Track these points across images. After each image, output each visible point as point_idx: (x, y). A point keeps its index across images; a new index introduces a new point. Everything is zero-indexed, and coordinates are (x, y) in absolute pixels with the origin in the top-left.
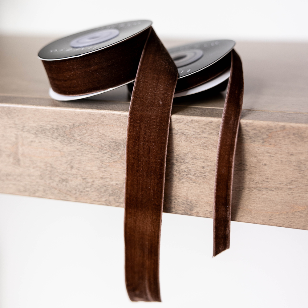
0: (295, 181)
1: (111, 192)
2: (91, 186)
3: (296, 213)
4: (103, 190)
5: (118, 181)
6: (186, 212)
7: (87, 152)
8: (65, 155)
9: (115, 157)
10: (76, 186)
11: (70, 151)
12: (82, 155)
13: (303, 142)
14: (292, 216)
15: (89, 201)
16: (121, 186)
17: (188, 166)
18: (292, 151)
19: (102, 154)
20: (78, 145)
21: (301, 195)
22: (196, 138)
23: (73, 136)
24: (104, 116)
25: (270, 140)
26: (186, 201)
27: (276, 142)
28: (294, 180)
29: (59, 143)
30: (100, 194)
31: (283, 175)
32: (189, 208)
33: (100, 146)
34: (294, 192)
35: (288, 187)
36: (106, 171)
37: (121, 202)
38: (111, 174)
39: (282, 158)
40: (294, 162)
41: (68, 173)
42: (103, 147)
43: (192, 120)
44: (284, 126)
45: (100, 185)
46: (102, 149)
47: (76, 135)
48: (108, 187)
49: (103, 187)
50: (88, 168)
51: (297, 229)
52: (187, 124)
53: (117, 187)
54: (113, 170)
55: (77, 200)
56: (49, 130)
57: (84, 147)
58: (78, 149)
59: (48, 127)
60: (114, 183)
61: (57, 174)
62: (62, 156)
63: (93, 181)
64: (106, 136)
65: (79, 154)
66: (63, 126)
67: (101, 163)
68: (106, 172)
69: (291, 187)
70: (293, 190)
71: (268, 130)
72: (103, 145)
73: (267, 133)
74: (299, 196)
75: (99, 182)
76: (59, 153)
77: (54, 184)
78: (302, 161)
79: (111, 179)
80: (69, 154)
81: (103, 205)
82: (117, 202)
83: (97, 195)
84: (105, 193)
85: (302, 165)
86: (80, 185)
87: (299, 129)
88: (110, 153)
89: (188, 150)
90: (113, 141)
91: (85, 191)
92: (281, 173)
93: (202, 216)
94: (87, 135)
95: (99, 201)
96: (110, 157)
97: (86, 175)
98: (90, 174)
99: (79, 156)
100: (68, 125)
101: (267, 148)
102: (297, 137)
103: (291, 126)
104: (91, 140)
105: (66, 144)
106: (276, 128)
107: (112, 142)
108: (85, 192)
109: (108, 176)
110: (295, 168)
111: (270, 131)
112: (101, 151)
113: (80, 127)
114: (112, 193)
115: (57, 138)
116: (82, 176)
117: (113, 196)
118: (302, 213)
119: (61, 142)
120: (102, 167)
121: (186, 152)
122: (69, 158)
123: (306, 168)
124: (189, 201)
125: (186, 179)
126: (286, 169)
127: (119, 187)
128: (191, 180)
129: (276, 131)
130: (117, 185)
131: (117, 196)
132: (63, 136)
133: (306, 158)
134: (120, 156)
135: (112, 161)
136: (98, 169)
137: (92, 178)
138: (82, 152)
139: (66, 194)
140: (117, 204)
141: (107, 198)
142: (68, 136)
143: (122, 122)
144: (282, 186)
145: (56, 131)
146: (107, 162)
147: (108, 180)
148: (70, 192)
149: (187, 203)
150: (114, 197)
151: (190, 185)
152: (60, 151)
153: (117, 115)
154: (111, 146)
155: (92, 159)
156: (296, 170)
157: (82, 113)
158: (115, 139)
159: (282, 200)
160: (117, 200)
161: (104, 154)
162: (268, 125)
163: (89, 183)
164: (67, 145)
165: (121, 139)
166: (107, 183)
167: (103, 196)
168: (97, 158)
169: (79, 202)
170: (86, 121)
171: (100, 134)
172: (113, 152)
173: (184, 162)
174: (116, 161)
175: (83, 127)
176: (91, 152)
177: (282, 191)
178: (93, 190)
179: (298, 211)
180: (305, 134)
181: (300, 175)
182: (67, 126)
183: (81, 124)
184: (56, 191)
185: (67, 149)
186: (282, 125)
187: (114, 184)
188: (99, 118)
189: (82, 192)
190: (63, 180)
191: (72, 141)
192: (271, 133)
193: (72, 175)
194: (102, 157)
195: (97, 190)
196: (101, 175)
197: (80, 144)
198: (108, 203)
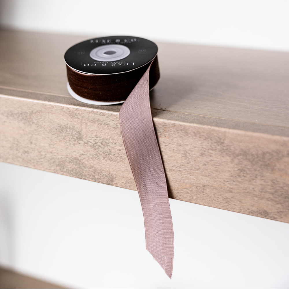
0: (183, 165)
1: (58, 164)
2: (44, 158)
3: (184, 190)
4: (52, 161)
5: (63, 155)
6: (109, 182)
7: (41, 133)
8: (27, 133)
9: (60, 138)
10: (34, 157)
11: (30, 131)
12: (38, 134)
13: (188, 136)
14: (181, 192)
15: (43, 169)
16: (64, 160)
17: (110, 149)
18: (180, 143)
20: (35, 127)
21: (187, 176)
22: (115, 127)
23: (32, 120)
24: (52, 106)
25: (165, 134)
26: (109, 175)
27: (169, 135)
28: (182, 164)
30: (50, 164)
31: (174, 160)
32: (110, 179)
33: (50, 129)
34: (182, 173)
35: (178, 169)
36: (54, 147)
37: (65, 172)
38: (58, 150)
39: (174, 147)
40: (182, 151)
41: (29, 147)
42: (52, 129)
43: (112, 115)
44: (174, 124)
45: (50, 157)
46: (52, 131)
47: (34, 119)
48: (56, 159)
49: (52, 159)
50: (42, 145)
51: (185, 201)
52: (108, 117)
53: (62, 160)
54: (59, 147)
55: (35, 167)
56: (16, 114)
57: (39, 128)
58: (35, 130)
59: (16, 112)
60: (59, 157)
61: (21, 147)
62: (24, 134)
63: (46, 154)
64: (54, 122)
65: (36, 133)
66: (26, 112)
67: (51, 142)
69: (180, 169)
70: (182, 172)
71: (164, 125)
72: (52, 128)
73: (163, 128)
74: (186, 177)
75: (50, 155)
77: (19, 154)
78: (188, 151)
79: (57, 153)
80: (29, 133)
81: (53, 172)
82: (62, 171)
83: (48, 165)
84: (54, 164)
85: (187, 154)
86: (37, 156)
87: (185, 126)
88: (56, 135)
89: (110, 136)
90: (59, 125)
92: (173, 159)
93: (120, 186)
94: (41, 120)
95: (50, 170)
96: (56, 137)
97: (41, 150)
98: (44, 149)
99: (36, 135)
100: (29, 111)
101: (163, 139)
102: (183, 132)
103: (179, 124)
104: (44, 124)
106: (169, 125)
107: (58, 127)
108: (40, 162)
110: (183, 156)
111: (165, 127)
112: (51, 133)
113: (37, 114)
115: (21, 121)
116: (38, 150)
117: (59, 166)
118: (188, 190)
119: (24, 123)
120: (52, 144)
121: (108, 138)
122: (30, 136)
123: (190, 156)
124: (111, 174)
125: (108, 158)
126: (176, 156)
128: (112, 159)
129: (169, 127)
131: (62, 167)
132: (25, 120)
133: (190, 148)
134: (64, 137)
135: (58, 141)
136: (49, 146)
137: (45, 152)
138: (38, 132)
139: (27, 162)
140: (62, 173)
141: (55, 168)
142: (29, 120)
143: (64, 112)
144: (174, 169)
145: (21, 115)
146: (55, 140)
147: (56, 154)
148: (30, 161)
149: (109, 176)
150: (60, 168)
151: (111, 163)
152: (23, 130)
153: (61, 107)
154: (58, 129)
155: (45, 138)
156: (183, 157)
157: (38, 104)
158: (60, 124)
159: (174, 179)
160: (62, 169)
161: (53, 134)
162: (164, 122)
163: (43, 155)
164: (28, 126)
165: (64, 124)
166: (55, 157)
167: (53, 166)
168: (48, 138)
169: (37, 169)
170: (40, 110)
171: (50, 120)
172: (59, 134)
173: (107, 145)
174: (61, 141)
175: (38, 114)
176: (44, 133)
177: (174, 172)
178: (46, 161)
179: (186, 188)
180: (189, 130)
181: (186, 161)
182: (28, 112)
183: (37, 111)
184: (21, 160)
185: (28, 129)
186: (173, 123)
187: (60, 158)
188: (49, 108)
189: (38, 162)
190: (26, 152)
191: (31, 123)
192: (165, 128)
193: (31, 148)
194: (52, 137)
195: (48, 161)
196: (51, 150)
197: (36, 126)
198: (55, 172)
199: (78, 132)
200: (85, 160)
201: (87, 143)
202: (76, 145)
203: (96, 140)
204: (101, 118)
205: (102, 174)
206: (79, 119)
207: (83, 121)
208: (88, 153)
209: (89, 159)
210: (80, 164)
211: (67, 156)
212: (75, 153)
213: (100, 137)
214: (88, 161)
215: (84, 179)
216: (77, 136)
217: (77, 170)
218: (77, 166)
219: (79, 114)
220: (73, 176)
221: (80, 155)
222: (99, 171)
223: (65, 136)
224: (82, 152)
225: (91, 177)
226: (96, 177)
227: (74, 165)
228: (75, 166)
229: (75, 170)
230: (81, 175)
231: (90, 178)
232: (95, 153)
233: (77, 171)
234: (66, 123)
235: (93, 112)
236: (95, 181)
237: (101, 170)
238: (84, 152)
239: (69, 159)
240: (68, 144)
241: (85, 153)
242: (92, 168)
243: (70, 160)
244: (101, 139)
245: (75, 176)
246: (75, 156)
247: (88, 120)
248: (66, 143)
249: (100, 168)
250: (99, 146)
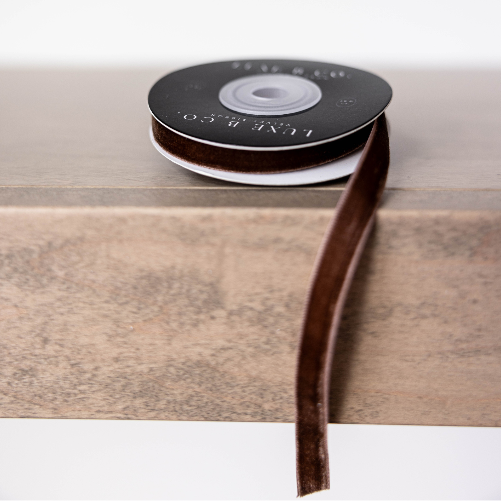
1: (137, 389)
2: (90, 379)
4: (118, 386)
5: (155, 363)
7: (81, 305)
8: (28, 314)
9: (147, 311)
10: (56, 383)
11: (42, 305)
12: (69, 312)
15: (85, 413)
16: (162, 374)
19: (116, 305)
20: (60, 290)
23: (49, 270)
24: (122, 220)
25: (484, 249)
29: (15, 288)
30: (111, 396)
33: (113, 288)
36: (125, 343)
37: (161, 409)
38: (138, 349)
41: (36, 355)
42: (120, 289)
43: (322, 219)
45: (112, 375)
46: (118, 295)
47: (55, 268)
48: (130, 377)
49: (119, 379)
50: (84, 340)
53: (151, 377)
54: (143, 339)
55: (57, 413)
57: (75, 293)
58: (59, 300)
60: (144, 368)
61: (8, 359)
62: (21, 318)
63: (96, 369)
64: (126, 265)
65: (62, 310)
66: (25, 249)
67: (114, 327)
68: (126, 346)
71: (483, 228)
72: (120, 285)
73: (480, 235)
75: (111, 368)
76: (14, 310)
77: (2, 384)
79: (137, 359)
80: (38, 311)
81: (119, 418)
82: (153, 410)
83: (104, 399)
84: (123, 393)
86: (65, 379)
88: (135, 303)
90: (144, 274)
91: (76, 391)
94: (81, 265)
95: (111, 412)
96: (135, 310)
97: (80, 357)
98: (90, 352)
99: (62, 314)
100: (36, 245)
101: (479, 266)
104: (92, 277)
105: (32, 288)
106: (498, 224)
107: (142, 278)
108: (75, 394)
109: (131, 354)
111: (486, 230)
112: (115, 299)
113: (66, 249)
114: (141, 391)
115: (8, 277)
116: (70, 360)
117: (142, 397)
119: (19, 286)
120: (118, 335)
122: (39, 320)
127: (157, 375)
130: (152, 373)
131: (151, 397)
132: (25, 272)
134: (161, 307)
135: (140, 320)
136: (109, 341)
137: (94, 360)
138: (70, 304)
139: (29, 402)
140: (153, 414)
141: (129, 403)
142: (36, 271)
143: (164, 231)
145: (6, 261)
146: (130, 321)
147: (131, 362)
148: (41, 397)
150: (144, 400)
152: (16, 306)
153: (153, 216)
154: (139, 287)
155: (93, 320)
158: (147, 269)
160: (152, 404)
161: (121, 304)
162: (481, 219)
163: (85, 372)
164: (33, 292)
165: (162, 269)
166: (128, 370)
167: (119, 399)
168: (106, 316)
169: (62, 417)
170: (79, 234)
171: (112, 262)
172: (143, 299)
174: (151, 319)
175: (72, 248)
176: (91, 304)
178: (96, 387)
182: (33, 247)
183: (67, 242)
184: (7, 399)
185: (34, 300)
187: (146, 371)
188: (110, 225)
189: (68, 394)
190: (24, 372)
191: (45, 281)
192: (487, 234)
193: (45, 359)
194: (118, 313)
195: (105, 388)
196: (115, 352)
197: (65, 286)
198: (129, 414)
199: (211, 284)
200: (232, 362)
201: (240, 312)
202: (202, 327)
203: (267, 299)
204: (288, 234)
205: (285, 395)
206: (213, 245)
207: (228, 250)
208: (241, 342)
209: (244, 358)
210: (213, 378)
211: (170, 362)
212: (198, 349)
213: (280, 290)
214: (239, 365)
215: (226, 419)
216: (204, 296)
217: (202, 397)
218: (203, 387)
219: (214, 232)
220: (191, 418)
221: (213, 352)
222: (275, 389)
223: (166, 303)
224: (221, 343)
225: (249, 411)
226: (267, 406)
227: (193, 385)
228: (196, 387)
229: (196, 398)
230: (218, 409)
231: (246, 414)
232: (264, 339)
233: (205, 400)
234: (168, 264)
235: (262, 217)
236: (264, 420)
237: (284, 383)
238: (229, 341)
239: (178, 369)
240: (174, 325)
241: (232, 344)
242: (255, 384)
243: (182, 372)
244: (285, 293)
245: (196, 418)
246: (195, 358)
247: (245, 244)
248: (168, 323)
249: (280, 379)
250: (279, 315)
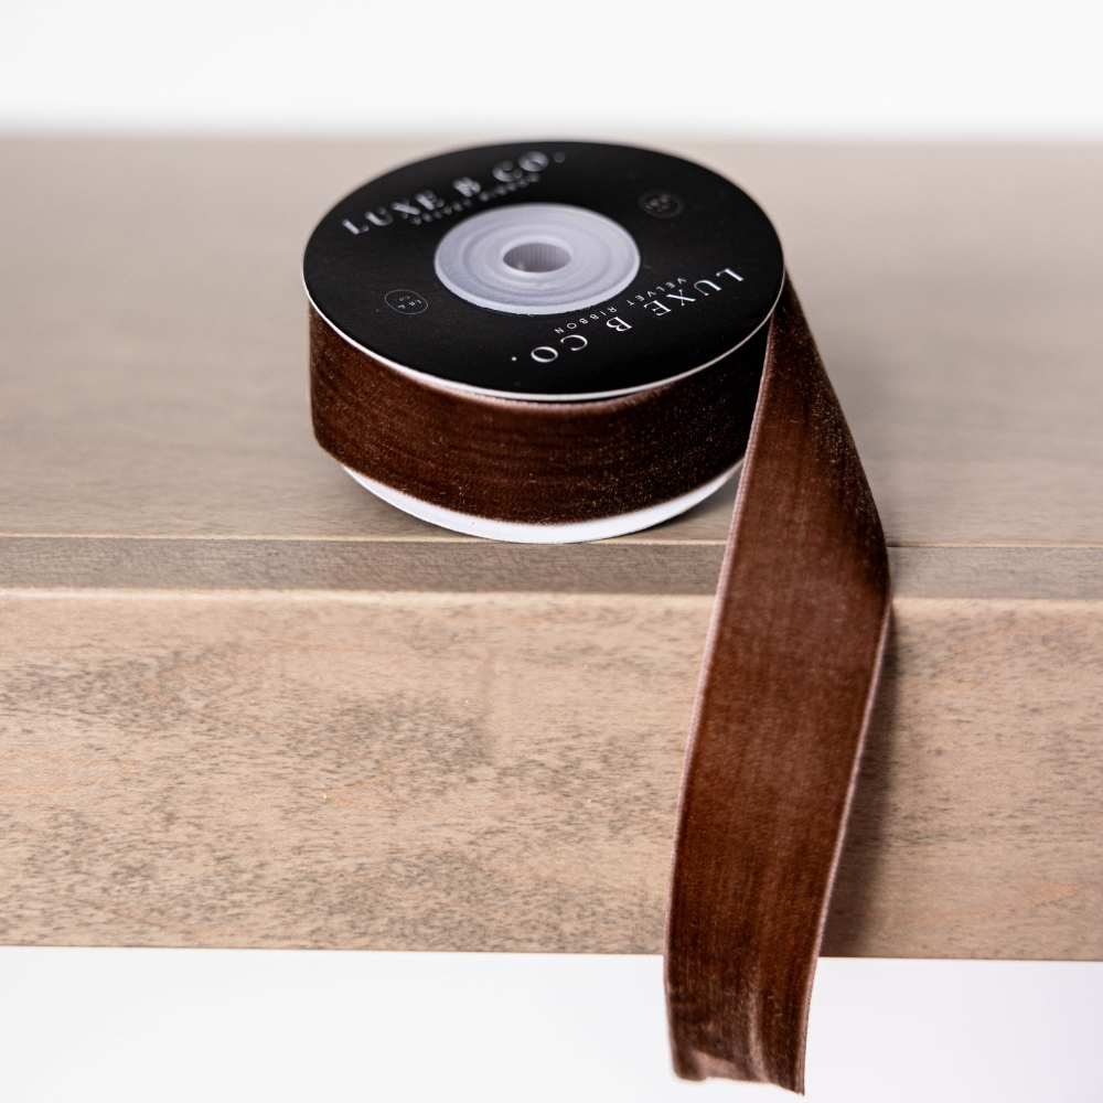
0: (1042, 801)
1: (335, 900)
2: (250, 883)
3: (1042, 910)
4: (301, 894)
5: (368, 855)
6: (639, 943)
7: (235, 758)
8: (138, 774)
9: (353, 769)
10: (190, 889)
11: (162, 758)
12: (214, 768)
13: (1077, 665)
14: (1029, 921)
15: (243, 939)
16: (379, 875)
17: (651, 781)
18: (1036, 700)
19: (298, 759)
20: (194, 733)
21: (1062, 845)
22: (681, 675)
23: (176, 699)
24: (308, 614)
25: (958, 666)
26: (640, 905)
27: (979, 670)
28: (1039, 797)
29: (115, 729)
30: (288, 911)
31: (1000, 785)
32: (650, 927)
33: (290, 730)
34: (1037, 837)
35: (1019, 822)
36: (313, 822)
37: (379, 933)
38: (337, 833)
39: (1001, 725)
40: (1043, 737)
41: (153, 843)
42: (305, 731)
43: (669, 613)
44: (1012, 614)
45: (290, 876)
46: (300, 741)
47: (186, 695)
48: (324, 880)
49: (302, 883)
50: (239, 818)
51: (1045, 960)
52: (647, 626)
53: (362, 880)
54: (346, 816)
55: (191, 939)
56: (66, 683)
57: (221, 738)
58: (194, 749)
59: (66, 668)
60: (349, 864)
61: (102, 849)
62: (124, 781)
63: (261, 865)
64: (315, 692)
65: (198, 767)
66: (131, 663)
67: (294, 795)
68: (314, 827)
69: (1029, 821)
70: (1037, 833)
71: (954, 630)
72: (305, 725)
73: (949, 642)
74: (1057, 850)
75: (288, 865)
76: (114, 767)
77: (93, 890)
78: (1072, 732)
79: (336, 848)
80: (156, 768)
81: (303, 947)
82: (364, 934)
83: (276, 917)
84: (310, 906)
85: (1069, 746)
86: (206, 882)
87: (1062, 621)
88: (332, 755)
89: (652, 722)
90: (347, 706)
91: (225, 903)
92: (994, 778)
94: (234, 690)
95: (289, 938)
96: (331, 767)
97: (232, 845)
98: (250, 838)
99: (199, 774)
100: (151, 656)
101: (949, 692)
102: (1055, 648)
103: (1037, 614)
104: (254, 710)
105: (144, 730)
106: (983, 624)
107: (343, 713)
108: (224, 909)
109: (325, 842)
110: (1047, 755)
111: (961, 634)
112: (295, 749)
113: (206, 664)
114: (341, 903)
115: (102, 711)
116: (214, 851)
117: (345, 912)
118: (1064, 906)
119: (120, 725)
120: (300, 809)
121: (644, 729)
122: (158, 784)
123: (1084, 754)
124: (651, 903)
125: (641, 826)
126: (1012, 762)
127: (372, 876)
128: (659, 828)
129: (984, 633)
130: (361, 872)
131: (360, 913)
132: (132, 702)
133: (1083, 718)
134: (377, 761)
135: (341, 784)
136: (284, 818)
137: (257, 852)
138: (214, 757)
139: (142, 921)
140: (364, 941)
141: (320, 923)
142: (152, 700)
143: (384, 632)
144: (997, 823)
145: (98, 684)
146: (323, 786)
148: (162, 913)
149: (641, 912)
150: (348, 918)
151: (656, 846)
152: (116, 760)
153: (364, 608)
154: (338, 728)
155: (256, 783)
156: (1048, 764)
157: (212, 610)
158: (354, 699)
159: (994, 868)
160: (363, 925)
161: (306, 757)
162: (954, 614)
163: (242, 872)
164: (146, 736)
165: (380, 697)
166: (320, 868)
167: (304, 915)
168: (279, 777)
169: (201, 946)
170: (229, 638)
171: (289, 686)
172: (346, 750)
173: (633, 765)
174: (360, 782)
175: (217, 661)
176: (252, 756)
177: (996, 839)
178: (262, 896)
179: (1052, 902)
180: (1085, 636)
181: (1060, 778)
182: (146, 661)
183: (209, 650)
184: (101, 916)
185: (149, 749)
186: (1004, 612)
187: (351, 869)
188: (286, 622)
189: (212, 908)
190: (132, 871)
191: (168, 717)
192: (962, 639)
193: (170, 849)
194: (301, 772)
195: (277, 899)
196: (296, 838)
197: (205, 727)
198: (321, 940)
199: (469, 723)
200: (507, 855)
201: (521, 770)
202: (451, 793)
203: (570, 748)
204: (607, 638)
205: (600, 910)
206: (473, 657)
207: (498, 666)
208: (522, 820)
209: (527, 847)
210: (472, 881)
211: (394, 854)
212: (445, 832)
213: (593, 733)
214: (519, 859)
215: (494, 949)
216: (457, 743)
217: (452, 912)
218: (454, 896)
219: (474, 634)
220: (431, 947)
221: (473, 838)
222: (583, 900)
223: (388, 755)
224: (487, 822)
225: (535, 936)
226: (567, 928)
227: (435, 893)
228: (442, 895)
229: (440, 915)
230: (481, 933)
231: (530, 940)
232: (563, 816)
233: (457, 917)
234: (392, 689)
235: (561, 611)
236: (562, 950)
237: (598, 890)
238: (502, 819)
239: (408, 865)
240: (403, 793)
241: (506, 824)
242: (546, 890)
243: (415, 871)
244: (601, 739)
245: (441, 947)
246: (440, 847)
247: (529, 656)
248: (390, 789)
249: (591, 883)
250: (591, 775)
